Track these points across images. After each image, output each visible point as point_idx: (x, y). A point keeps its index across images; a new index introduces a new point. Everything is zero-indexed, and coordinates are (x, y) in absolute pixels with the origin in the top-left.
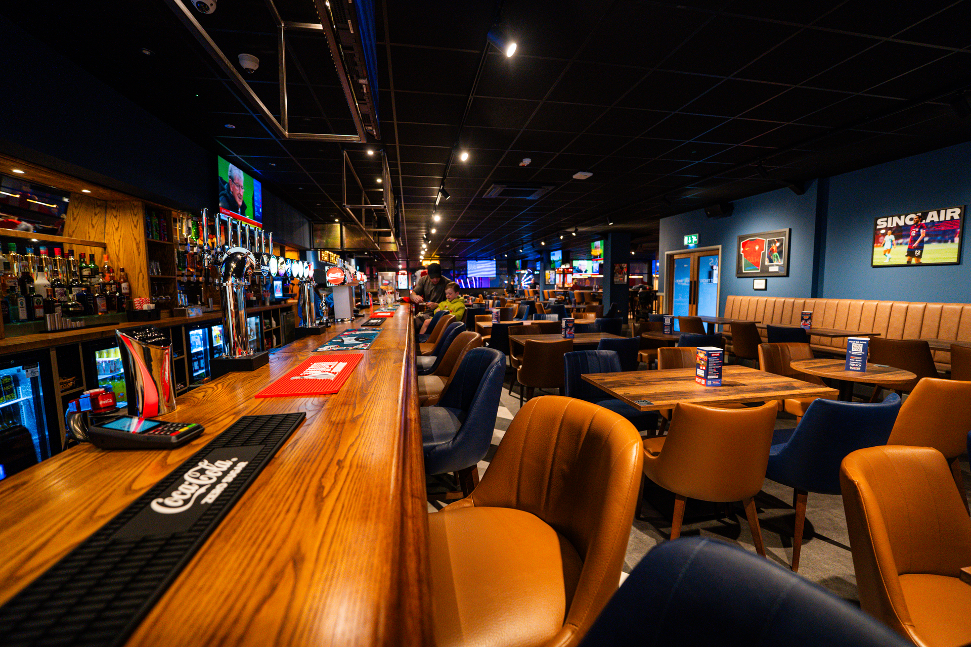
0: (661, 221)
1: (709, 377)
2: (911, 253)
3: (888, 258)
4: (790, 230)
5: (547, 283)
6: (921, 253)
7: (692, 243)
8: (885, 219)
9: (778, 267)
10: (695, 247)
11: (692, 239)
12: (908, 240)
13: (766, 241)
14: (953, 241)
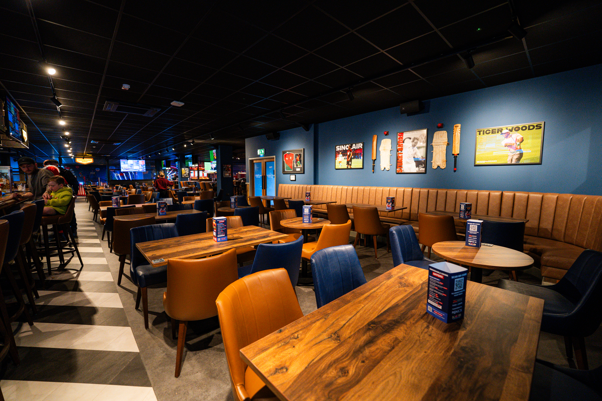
0: (246, 140)
1: (218, 236)
2: (348, 163)
3: (340, 165)
4: (304, 149)
5: (183, 177)
6: (351, 163)
7: (261, 154)
8: (339, 146)
9: (300, 169)
10: (263, 156)
11: (261, 151)
12: (347, 157)
13: (294, 154)
14: (361, 158)
